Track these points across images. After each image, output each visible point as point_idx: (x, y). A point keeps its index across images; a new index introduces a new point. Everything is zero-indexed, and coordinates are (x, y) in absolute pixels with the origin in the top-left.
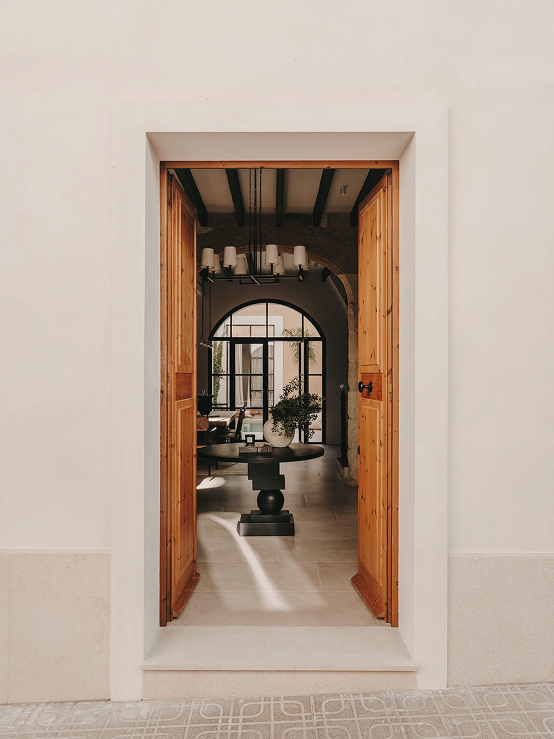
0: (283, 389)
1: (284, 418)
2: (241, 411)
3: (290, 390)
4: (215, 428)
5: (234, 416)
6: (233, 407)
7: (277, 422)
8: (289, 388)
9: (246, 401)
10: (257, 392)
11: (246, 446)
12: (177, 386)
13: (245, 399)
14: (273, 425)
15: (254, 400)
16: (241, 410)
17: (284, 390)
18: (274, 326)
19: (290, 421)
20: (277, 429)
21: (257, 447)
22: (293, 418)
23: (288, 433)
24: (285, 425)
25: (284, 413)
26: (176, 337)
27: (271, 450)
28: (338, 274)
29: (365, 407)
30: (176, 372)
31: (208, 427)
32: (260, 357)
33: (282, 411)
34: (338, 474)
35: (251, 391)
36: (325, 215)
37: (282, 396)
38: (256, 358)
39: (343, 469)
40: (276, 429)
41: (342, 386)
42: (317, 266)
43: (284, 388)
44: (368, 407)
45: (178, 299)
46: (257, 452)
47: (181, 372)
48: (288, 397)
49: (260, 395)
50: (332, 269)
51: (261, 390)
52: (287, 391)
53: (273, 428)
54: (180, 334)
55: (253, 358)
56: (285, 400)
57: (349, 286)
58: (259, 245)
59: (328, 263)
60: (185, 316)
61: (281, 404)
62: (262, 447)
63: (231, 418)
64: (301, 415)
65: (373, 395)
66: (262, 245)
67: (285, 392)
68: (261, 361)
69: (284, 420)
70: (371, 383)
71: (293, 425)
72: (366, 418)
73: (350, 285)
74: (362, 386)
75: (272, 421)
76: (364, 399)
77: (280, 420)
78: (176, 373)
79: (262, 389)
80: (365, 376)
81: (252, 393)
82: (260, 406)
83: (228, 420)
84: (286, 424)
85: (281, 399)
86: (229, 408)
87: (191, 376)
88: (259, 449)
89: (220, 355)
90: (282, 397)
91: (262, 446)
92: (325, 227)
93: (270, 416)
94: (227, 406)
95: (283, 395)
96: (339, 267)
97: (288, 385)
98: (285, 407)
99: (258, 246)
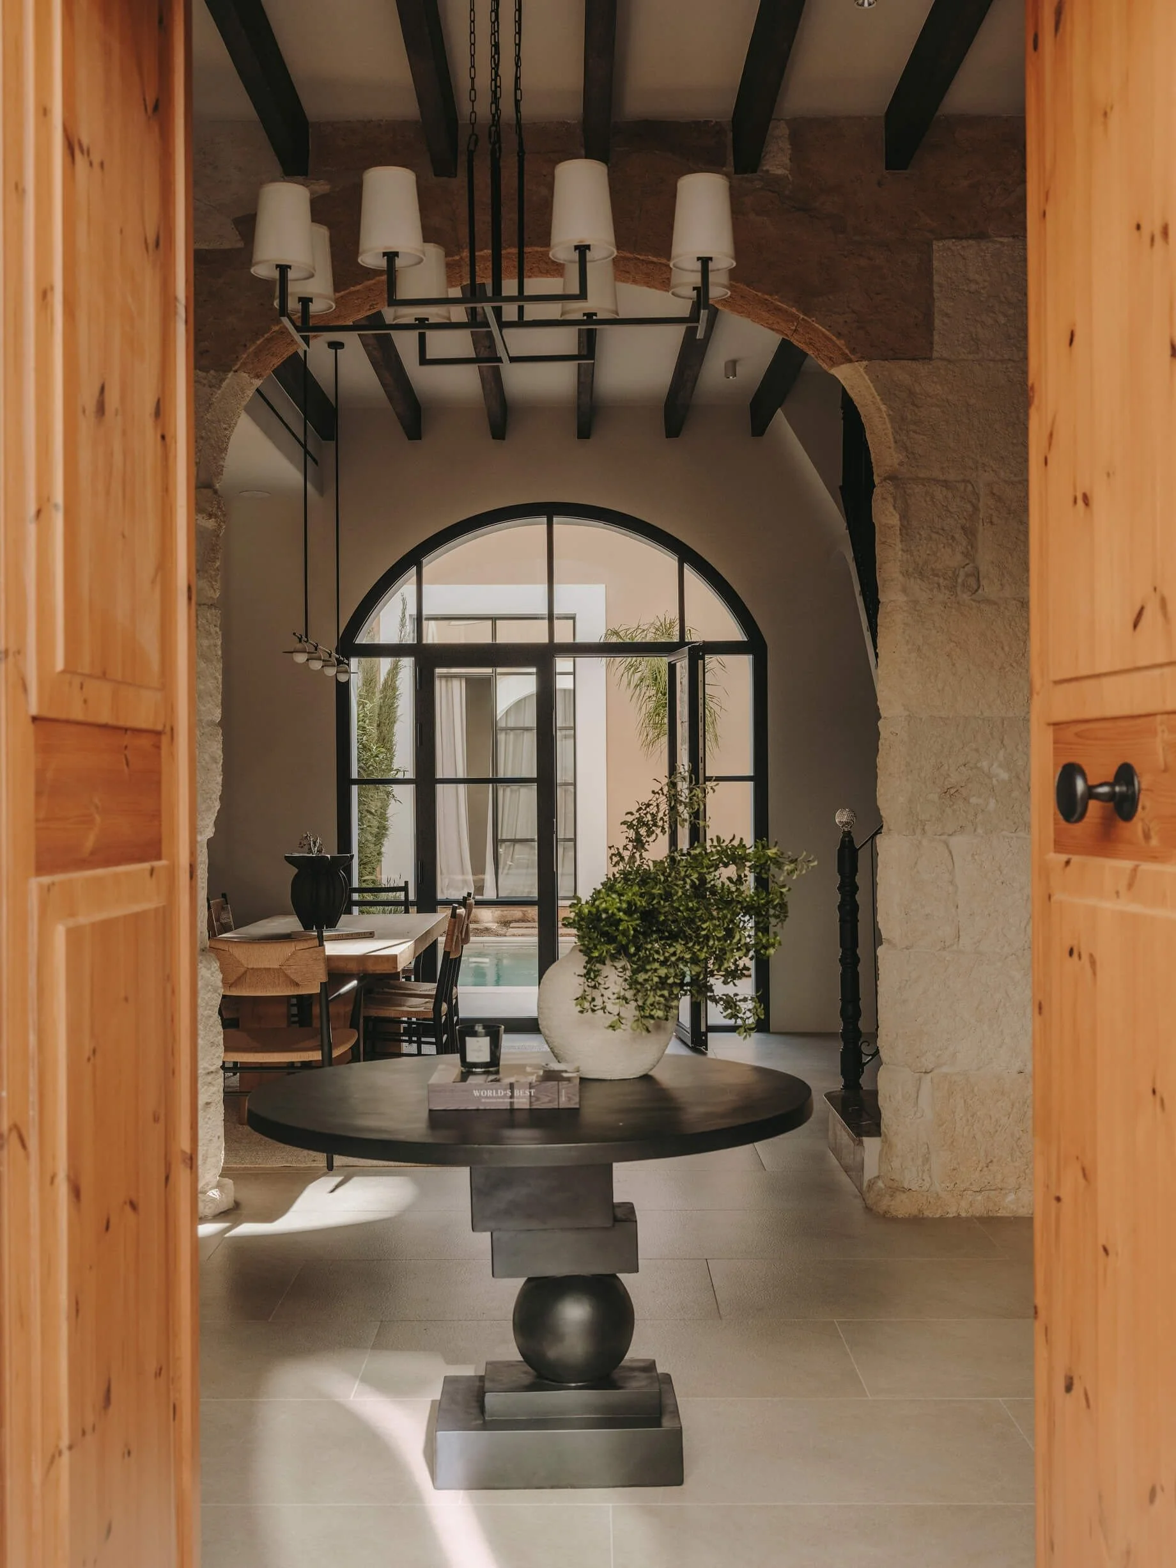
0: (624, 823)
1: (632, 950)
2: (454, 915)
3: (655, 825)
4: (354, 983)
5: (428, 933)
6: (427, 900)
7: (599, 966)
8: (649, 817)
9: (481, 876)
10: (518, 846)
11: (464, 1077)
12: (38, 794)
13: (478, 868)
14: (583, 979)
15: (507, 874)
16: (454, 909)
17: (630, 826)
18: (573, 618)
19: (656, 965)
20: (599, 1002)
21: (512, 1086)
22: (672, 950)
23: (652, 1017)
24: (636, 982)
25: (629, 924)
26: (32, 510)
27: (577, 1099)
28: (834, 364)
29: (1091, 901)
30: (34, 710)
31: (324, 979)
32: (527, 725)
33: (621, 920)
34: (835, 1161)
35: (497, 842)
36: (783, 125)
37: (619, 854)
38: (513, 729)
39: (861, 1143)
40: (593, 999)
41: (841, 817)
42: (735, 375)
43: (629, 818)
44: (1108, 905)
45: (44, 295)
46: (512, 1104)
47: (78, 714)
48: (645, 854)
49: (529, 855)
50: (811, 344)
51: (532, 840)
52: (643, 831)
53: (583, 998)
54: (59, 497)
55: (503, 729)
56: (637, 872)
57: (879, 409)
58: (515, 250)
59: (797, 318)
60: (101, 409)
61: (618, 886)
62: (531, 1086)
63: (418, 942)
64: (707, 938)
65: (1147, 837)
66: (527, 250)
67: (632, 834)
68: (529, 742)
69: (629, 956)
70: (1126, 774)
71: (670, 981)
72: (1093, 963)
73: (883, 408)
74: (1080, 785)
75: (578, 963)
76: (1075, 859)
77: (614, 958)
78: (35, 719)
79: (536, 837)
80: (1077, 735)
81: (501, 850)
82: (530, 892)
83: (403, 951)
84: (641, 977)
85: (617, 863)
86: (413, 904)
87: (158, 747)
88: (516, 1093)
89: (386, 718)
90: (622, 858)
91: (533, 1078)
92: (780, 172)
93: (567, 940)
94: (407, 895)
95: (625, 848)
96: (839, 335)
97: (648, 805)
98: (637, 898)
99: (510, 252)
